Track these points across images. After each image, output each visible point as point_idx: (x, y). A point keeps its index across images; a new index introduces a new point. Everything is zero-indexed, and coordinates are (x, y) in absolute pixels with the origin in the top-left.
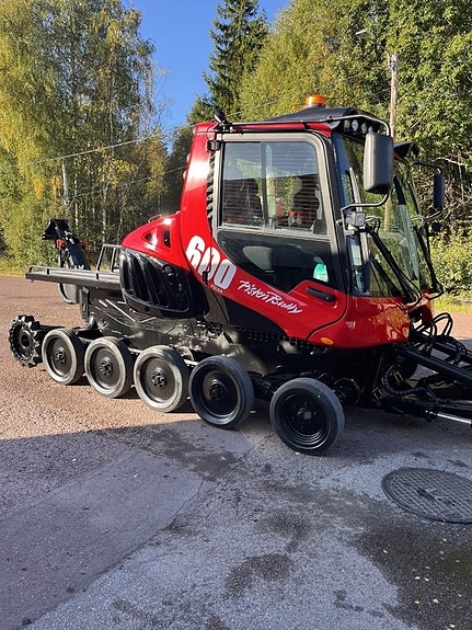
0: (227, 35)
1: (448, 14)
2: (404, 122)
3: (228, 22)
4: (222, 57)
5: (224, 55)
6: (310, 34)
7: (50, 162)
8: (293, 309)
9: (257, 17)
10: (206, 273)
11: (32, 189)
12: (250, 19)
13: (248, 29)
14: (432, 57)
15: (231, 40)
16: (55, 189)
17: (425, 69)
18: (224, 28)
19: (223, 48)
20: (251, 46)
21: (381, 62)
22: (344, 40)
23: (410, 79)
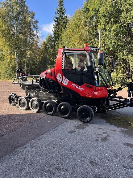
0: (58, 20)
1: (112, 20)
2: (102, 45)
3: (58, 17)
4: (56, 25)
5: (57, 25)
6: (79, 22)
7: (12, 51)
8: (82, 89)
9: (65, 15)
10: (61, 82)
11: (7, 58)
12: (64, 16)
13: (63, 18)
14: (108, 30)
15: (59, 21)
16: (13, 58)
17: (107, 33)
18: (57, 18)
19: (57, 23)
20: (64, 23)
21: (97, 30)
22: (88, 24)
23: (103, 35)
